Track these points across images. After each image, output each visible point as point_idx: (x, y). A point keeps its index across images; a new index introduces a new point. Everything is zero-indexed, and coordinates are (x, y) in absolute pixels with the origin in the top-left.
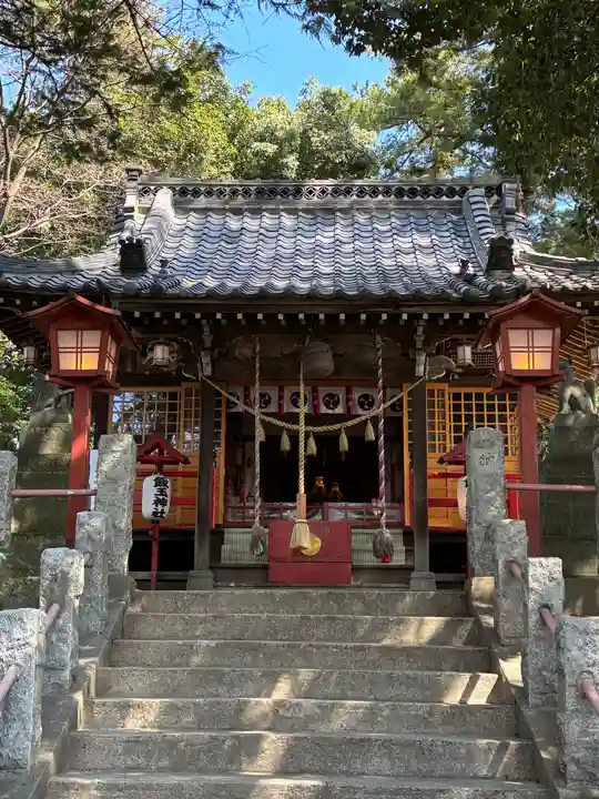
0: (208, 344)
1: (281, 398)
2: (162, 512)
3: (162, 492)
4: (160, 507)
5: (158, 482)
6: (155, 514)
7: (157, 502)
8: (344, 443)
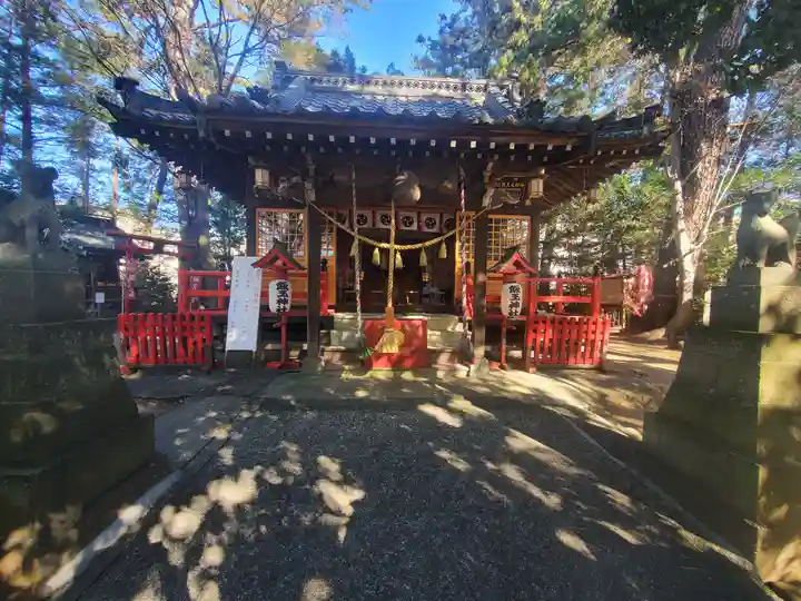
0: (312, 173)
1: (374, 218)
2: (285, 308)
3: (283, 293)
4: (282, 306)
5: (280, 286)
6: (278, 310)
7: (279, 302)
8: (424, 260)
